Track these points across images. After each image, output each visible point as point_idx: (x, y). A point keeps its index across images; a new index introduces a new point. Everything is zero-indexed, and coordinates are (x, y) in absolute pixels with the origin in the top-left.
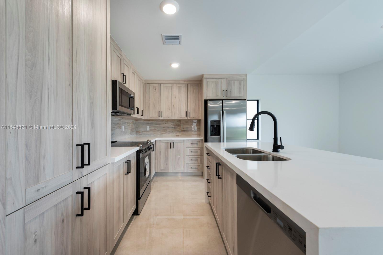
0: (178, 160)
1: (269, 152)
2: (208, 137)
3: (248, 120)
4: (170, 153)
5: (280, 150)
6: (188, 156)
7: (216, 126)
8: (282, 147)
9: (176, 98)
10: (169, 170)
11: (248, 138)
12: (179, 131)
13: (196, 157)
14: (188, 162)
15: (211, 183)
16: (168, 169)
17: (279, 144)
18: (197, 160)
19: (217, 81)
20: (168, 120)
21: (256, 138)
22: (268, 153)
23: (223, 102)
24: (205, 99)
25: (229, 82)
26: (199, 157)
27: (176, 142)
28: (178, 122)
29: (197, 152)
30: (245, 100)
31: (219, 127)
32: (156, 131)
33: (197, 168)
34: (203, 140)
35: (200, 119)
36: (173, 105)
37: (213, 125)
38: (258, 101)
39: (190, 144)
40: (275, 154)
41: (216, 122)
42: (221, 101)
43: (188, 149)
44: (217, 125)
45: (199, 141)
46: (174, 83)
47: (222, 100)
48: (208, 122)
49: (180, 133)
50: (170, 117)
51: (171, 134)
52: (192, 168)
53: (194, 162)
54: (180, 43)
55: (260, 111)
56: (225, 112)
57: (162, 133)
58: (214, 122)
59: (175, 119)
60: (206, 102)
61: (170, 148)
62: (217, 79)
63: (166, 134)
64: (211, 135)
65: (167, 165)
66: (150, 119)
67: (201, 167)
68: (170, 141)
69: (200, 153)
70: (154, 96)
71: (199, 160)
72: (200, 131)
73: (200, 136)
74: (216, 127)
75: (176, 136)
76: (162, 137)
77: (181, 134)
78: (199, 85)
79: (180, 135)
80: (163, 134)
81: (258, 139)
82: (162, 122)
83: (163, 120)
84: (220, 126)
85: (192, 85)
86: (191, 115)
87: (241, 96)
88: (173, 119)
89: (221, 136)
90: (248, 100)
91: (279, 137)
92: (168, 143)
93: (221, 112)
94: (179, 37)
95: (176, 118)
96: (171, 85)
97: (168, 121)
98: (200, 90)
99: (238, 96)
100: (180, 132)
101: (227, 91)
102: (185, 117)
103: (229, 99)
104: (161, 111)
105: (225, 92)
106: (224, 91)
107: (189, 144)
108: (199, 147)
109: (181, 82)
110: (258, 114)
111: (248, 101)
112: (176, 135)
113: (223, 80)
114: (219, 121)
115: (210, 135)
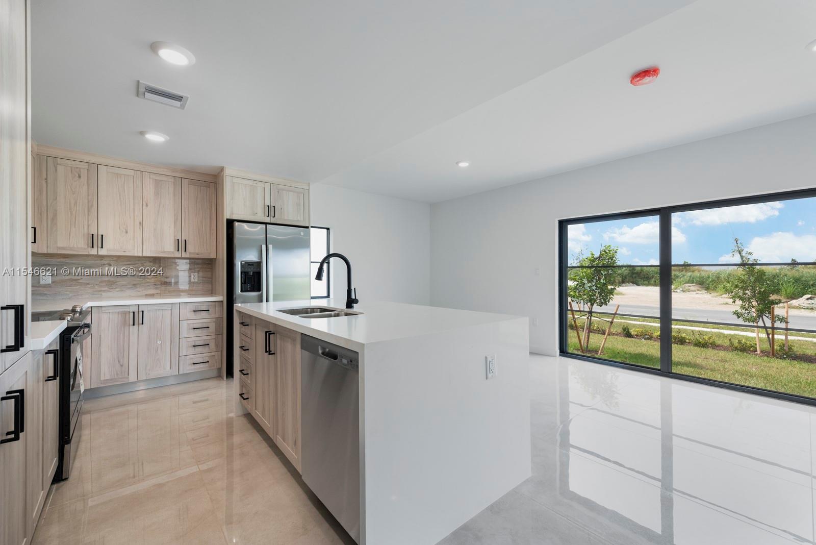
0: (157, 351)
1: (342, 309)
2: (234, 296)
3: (312, 262)
4: (133, 338)
5: (354, 305)
6: (184, 340)
7: (253, 272)
8: (356, 301)
9: (147, 205)
10: (128, 378)
11: (312, 295)
12: (155, 285)
13: (205, 338)
14: (183, 353)
15: (249, 375)
16: (126, 375)
17: (353, 297)
18: (208, 344)
19: (254, 184)
20: (119, 257)
21: (326, 295)
22: (340, 311)
23: (268, 227)
24: (228, 218)
25: (278, 192)
26: (214, 337)
27: (149, 309)
28: (151, 262)
29: (208, 327)
30: (307, 227)
31: (258, 275)
32: (78, 285)
33: (208, 362)
34: (222, 301)
35: (215, 257)
36: (140, 223)
37: (246, 270)
38: (328, 229)
39: (191, 311)
40: (349, 311)
41: (252, 265)
42: (264, 226)
43: (184, 324)
44: (255, 270)
45: (213, 304)
46: (142, 170)
47: (266, 224)
48: (235, 265)
49: (156, 288)
50: (129, 251)
51: (129, 292)
52: (194, 364)
53: (199, 349)
54: (183, 107)
55: (331, 252)
56: (270, 246)
57: (100, 291)
58: (249, 265)
59: (145, 254)
60: (230, 223)
61: (134, 325)
62: (254, 182)
63: (111, 292)
64: (242, 291)
65: (122, 366)
66: (59, 252)
67: (217, 358)
68: (131, 307)
69: (216, 329)
70: (73, 194)
71: (212, 345)
72: (211, 283)
73: (212, 293)
74: (251, 274)
75: (146, 295)
76: (100, 299)
77: (159, 292)
78: (212, 185)
79: (157, 292)
80: (101, 293)
81: (328, 296)
82: (99, 262)
83: (103, 257)
84: (260, 272)
85: (192, 182)
86: (191, 249)
87: (300, 220)
88: (141, 255)
89: (262, 293)
90: (312, 227)
91: (353, 288)
92: (125, 313)
93: (264, 247)
94: (182, 97)
95: (147, 253)
96: (131, 173)
97: (118, 259)
98: (214, 196)
99: (296, 219)
100: (158, 287)
101: (274, 207)
102: (173, 253)
103: (278, 223)
104: (100, 233)
105: (271, 210)
106: (268, 206)
107: (187, 313)
108: (213, 316)
109: (163, 171)
110: (330, 256)
111: (311, 229)
112: (144, 294)
113: (267, 186)
114: (259, 264)
115: (240, 291)
